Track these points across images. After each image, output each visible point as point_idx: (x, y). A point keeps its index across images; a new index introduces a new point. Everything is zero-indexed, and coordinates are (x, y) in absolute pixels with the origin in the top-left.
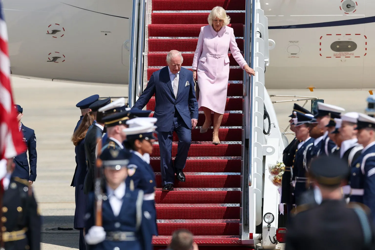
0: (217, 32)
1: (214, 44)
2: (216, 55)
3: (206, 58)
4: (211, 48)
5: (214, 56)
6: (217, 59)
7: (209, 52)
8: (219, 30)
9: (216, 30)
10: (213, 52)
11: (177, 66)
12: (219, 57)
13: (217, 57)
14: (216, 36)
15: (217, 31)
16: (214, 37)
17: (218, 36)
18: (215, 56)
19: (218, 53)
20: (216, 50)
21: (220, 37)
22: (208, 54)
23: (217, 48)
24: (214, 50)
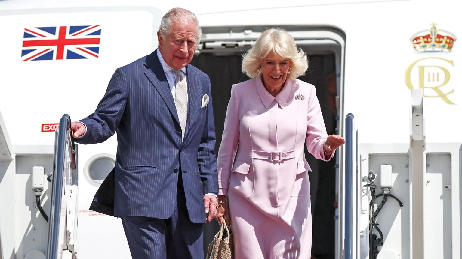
0: (275, 96)
1: (269, 126)
2: (274, 155)
3: (249, 166)
4: (261, 136)
5: (271, 158)
6: (278, 164)
7: (258, 148)
8: (279, 89)
9: (272, 90)
10: (267, 148)
11: (186, 44)
12: (282, 158)
13: (277, 159)
14: (272, 106)
15: (275, 93)
16: (266, 109)
17: (277, 105)
18: (274, 158)
19: (280, 149)
20: (272, 141)
21: (281, 108)
22: (253, 153)
23: (275, 138)
24: (268, 143)
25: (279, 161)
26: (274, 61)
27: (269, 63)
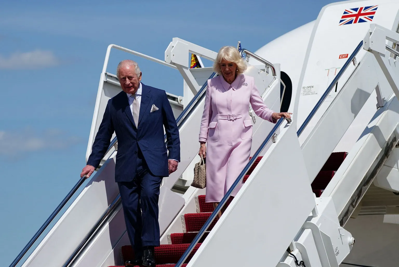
0: (230, 84)
1: (227, 101)
2: (230, 116)
3: (216, 122)
4: (223, 107)
5: (227, 118)
6: (232, 121)
7: (221, 113)
8: (233, 80)
10: (226, 112)
12: (235, 118)
14: (229, 89)
15: (230, 82)
17: (232, 88)
18: (230, 118)
19: (234, 113)
20: (229, 109)
21: (234, 90)
22: (219, 116)
23: (230, 106)
24: (227, 110)
25: (233, 119)
26: (225, 64)
27: (223, 65)
